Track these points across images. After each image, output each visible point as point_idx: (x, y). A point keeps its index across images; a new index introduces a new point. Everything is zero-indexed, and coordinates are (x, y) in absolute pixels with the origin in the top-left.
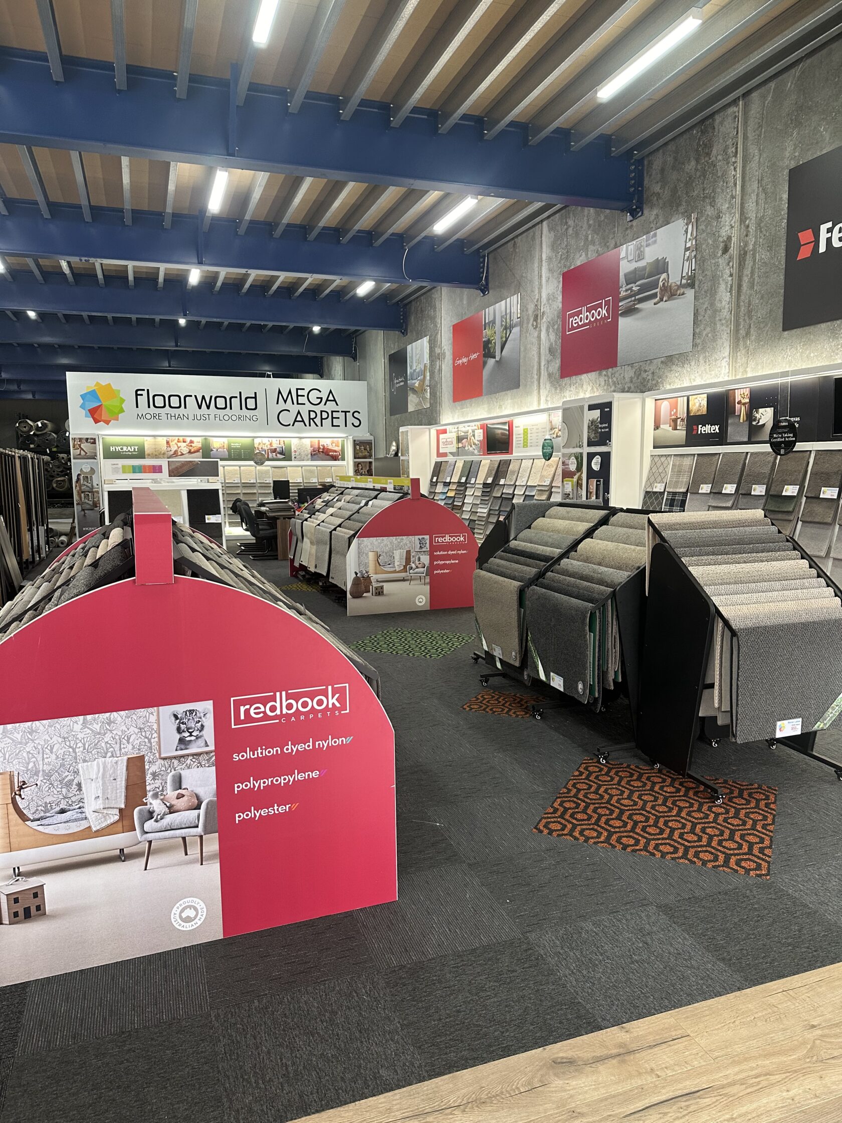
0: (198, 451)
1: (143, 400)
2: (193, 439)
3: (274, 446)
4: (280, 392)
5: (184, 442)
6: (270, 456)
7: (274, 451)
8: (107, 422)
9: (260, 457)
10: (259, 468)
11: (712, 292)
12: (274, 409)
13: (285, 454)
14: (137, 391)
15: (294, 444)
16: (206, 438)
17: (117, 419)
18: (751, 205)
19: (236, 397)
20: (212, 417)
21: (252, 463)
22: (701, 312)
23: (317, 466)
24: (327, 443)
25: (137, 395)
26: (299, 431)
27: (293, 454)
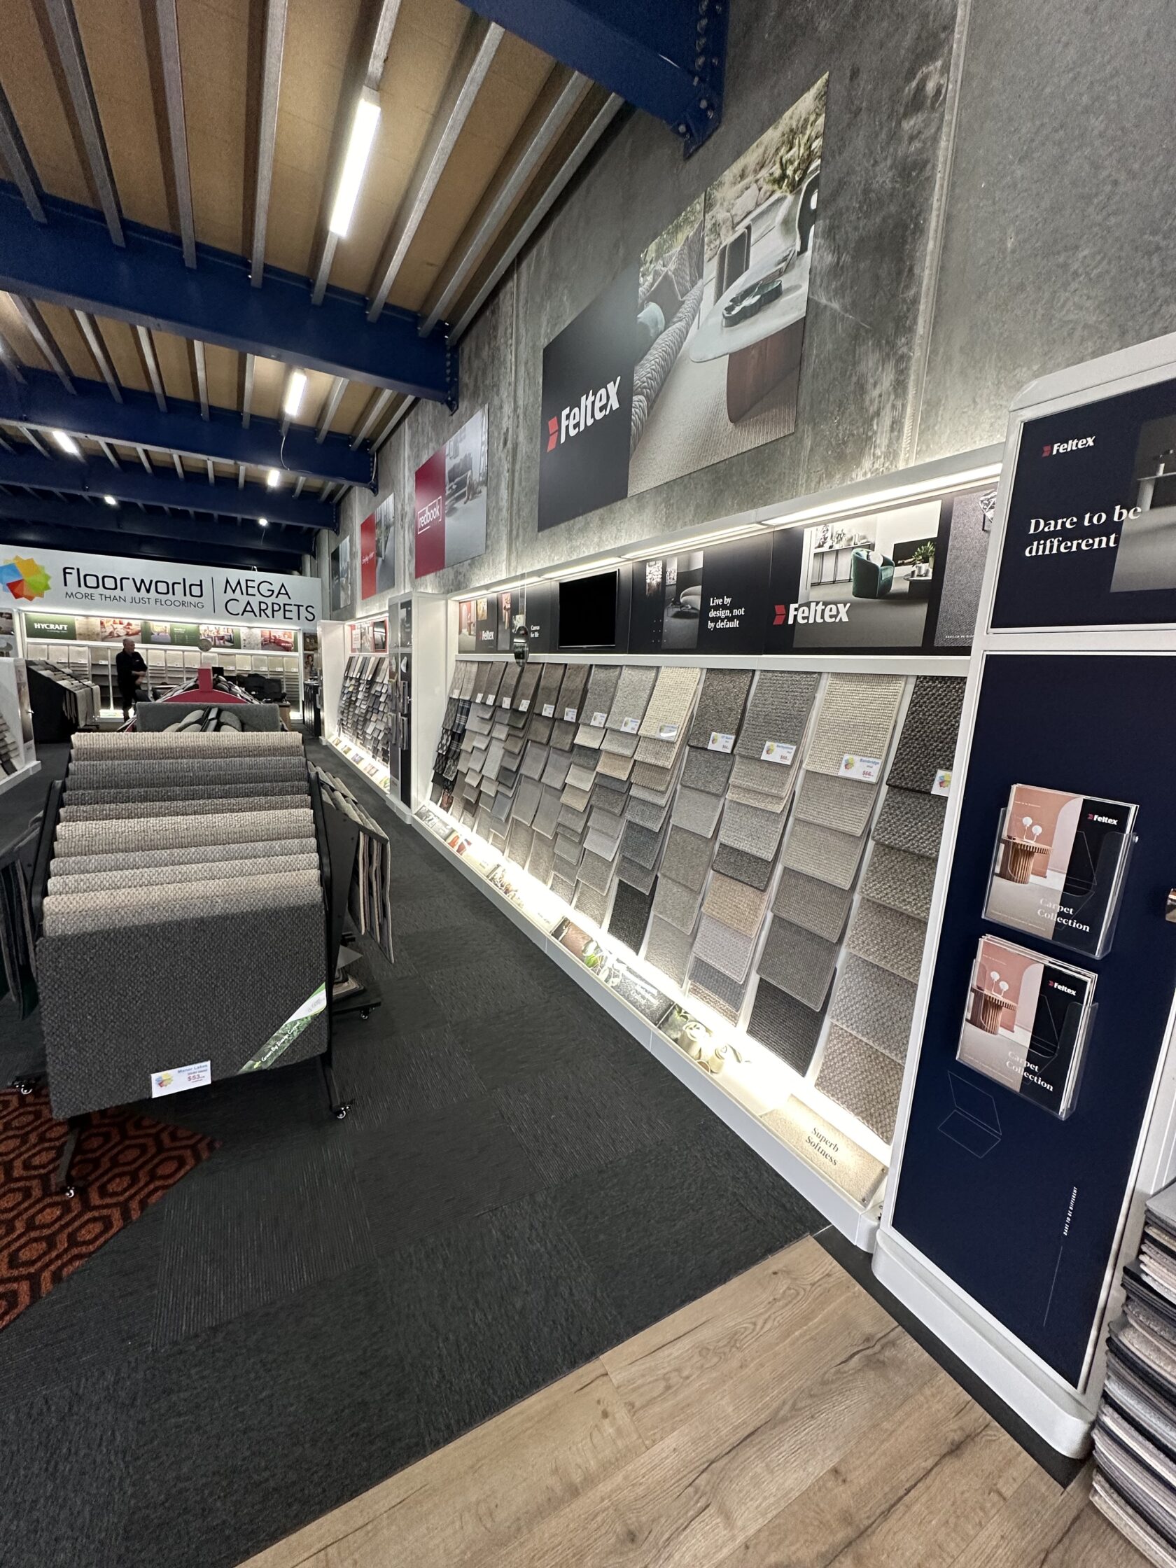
1: (72, 579)
2: (131, 621)
3: (222, 634)
4: (228, 582)
5: (121, 623)
6: (217, 642)
7: (222, 638)
8: (30, 598)
11: (497, 487)
12: (222, 598)
13: (234, 642)
14: (65, 569)
15: (243, 633)
17: (41, 595)
18: (520, 393)
19: (180, 583)
20: (153, 601)
22: (491, 510)
23: (268, 656)
24: (279, 634)
25: (65, 573)
26: (249, 620)
27: (242, 643)
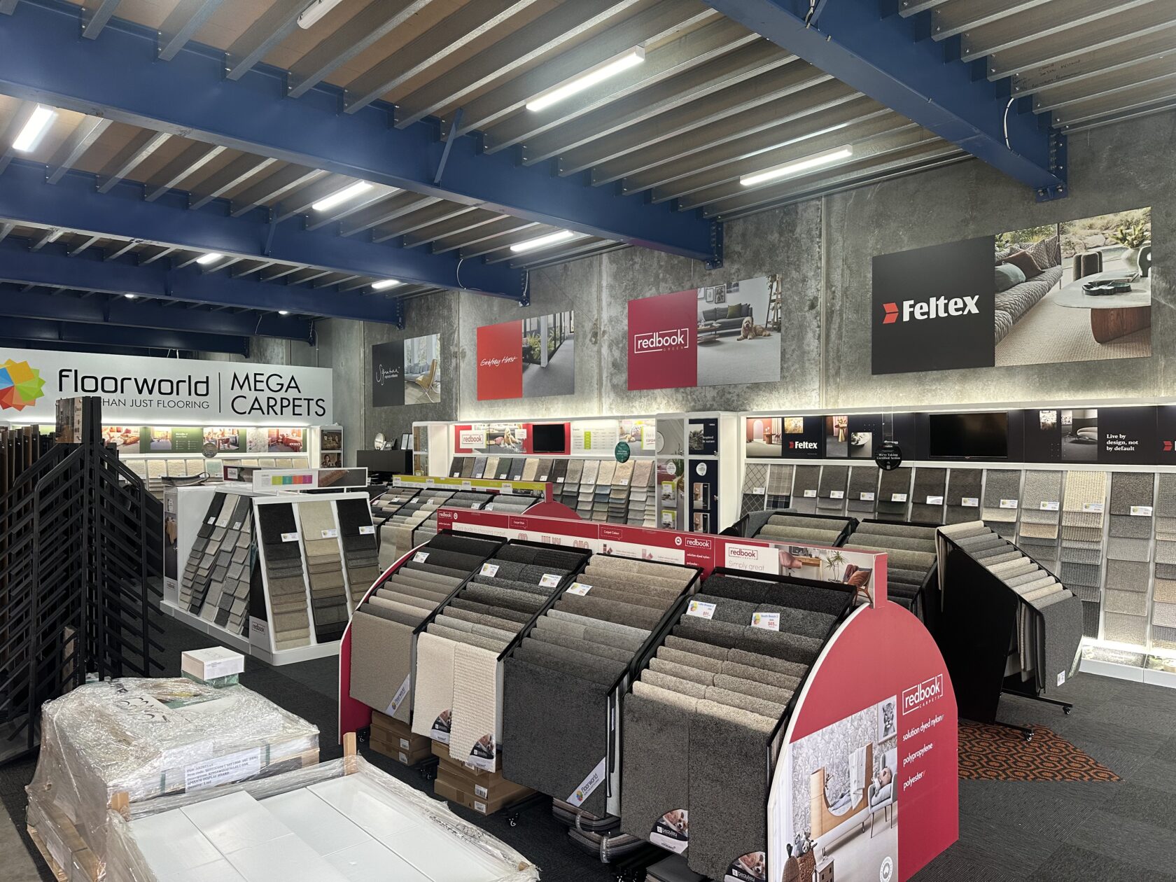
0: (135, 442)
1: (69, 382)
2: (129, 428)
3: (227, 436)
4: (235, 377)
5: (118, 431)
6: (221, 447)
7: (227, 441)
8: (20, 408)
9: (210, 449)
10: (208, 460)
11: (800, 338)
12: (229, 395)
13: (239, 445)
14: (61, 371)
15: (250, 433)
16: (145, 426)
17: (33, 404)
18: (836, 277)
19: (185, 381)
20: (154, 403)
21: (201, 455)
22: (789, 351)
23: (275, 458)
24: (287, 432)
25: (61, 376)
26: (256, 419)
27: (248, 445)
